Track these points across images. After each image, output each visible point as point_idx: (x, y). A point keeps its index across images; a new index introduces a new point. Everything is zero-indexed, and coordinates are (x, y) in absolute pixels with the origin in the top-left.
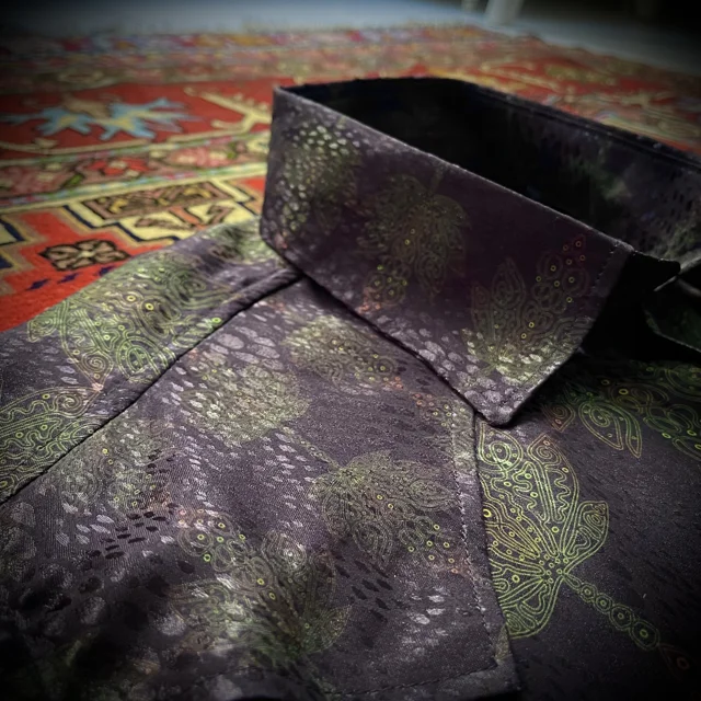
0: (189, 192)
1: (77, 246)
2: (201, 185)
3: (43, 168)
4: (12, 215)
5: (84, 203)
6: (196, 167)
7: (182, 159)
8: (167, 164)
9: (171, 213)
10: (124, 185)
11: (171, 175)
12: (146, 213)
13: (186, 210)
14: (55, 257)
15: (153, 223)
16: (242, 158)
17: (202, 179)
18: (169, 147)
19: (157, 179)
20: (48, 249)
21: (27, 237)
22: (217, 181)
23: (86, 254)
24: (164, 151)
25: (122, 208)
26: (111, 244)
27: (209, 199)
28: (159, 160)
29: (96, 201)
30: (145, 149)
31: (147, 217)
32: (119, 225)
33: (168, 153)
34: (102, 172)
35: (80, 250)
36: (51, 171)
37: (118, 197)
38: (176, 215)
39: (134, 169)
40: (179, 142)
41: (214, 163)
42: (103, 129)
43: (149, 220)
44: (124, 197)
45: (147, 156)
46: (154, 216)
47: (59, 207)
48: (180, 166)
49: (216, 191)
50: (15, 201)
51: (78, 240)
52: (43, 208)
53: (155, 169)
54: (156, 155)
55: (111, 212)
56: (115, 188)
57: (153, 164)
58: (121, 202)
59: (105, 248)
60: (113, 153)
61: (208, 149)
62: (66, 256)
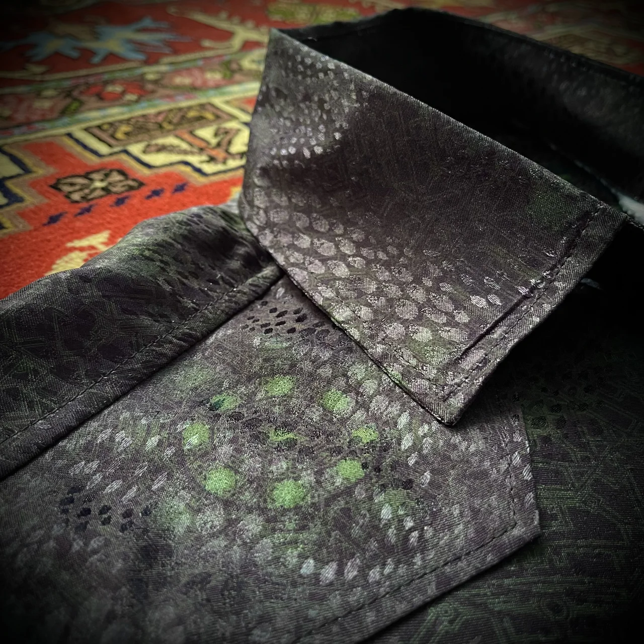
0: (192, 114)
1: (87, 176)
2: (202, 106)
3: (38, 95)
4: (15, 144)
5: (87, 130)
6: (193, 89)
7: (178, 80)
8: (164, 87)
9: (177, 136)
10: (125, 109)
11: (169, 97)
12: (152, 137)
13: (191, 133)
14: (66, 189)
15: (162, 149)
16: (238, 77)
17: (203, 100)
18: (163, 68)
19: (157, 102)
20: (58, 180)
21: (35, 169)
22: (218, 101)
23: (98, 184)
24: (158, 72)
25: (127, 134)
26: (122, 172)
27: (213, 121)
28: (156, 82)
29: (99, 127)
30: (139, 72)
31: (154, 142)
32: (126, 152)
33: (163, 75)
34: (100, 97)
35: (91, 180)
36: (46, 98)
37: (121, 122)
38: (183, 140)
39: (132, 93)
40: (171, 64)
41: (211, 83)
42: (93, 53)
43: (156, 145)
44: (128, 121)
45: (142, 79)
46: (161, 141)
47: (61, 135)
48: (178, 88)
49: (220, 113)
50: (16, 131)
51: (88, 170)
52: (46, 137)
53: (153, 92)
54: (151, 77)
55: (117, 139)
56: (115, 113)
57: (150, 87)
58: (124, 128)
59: (116, 177)
60: (106, 77)
61: (202, 70)
62: (77, 187)
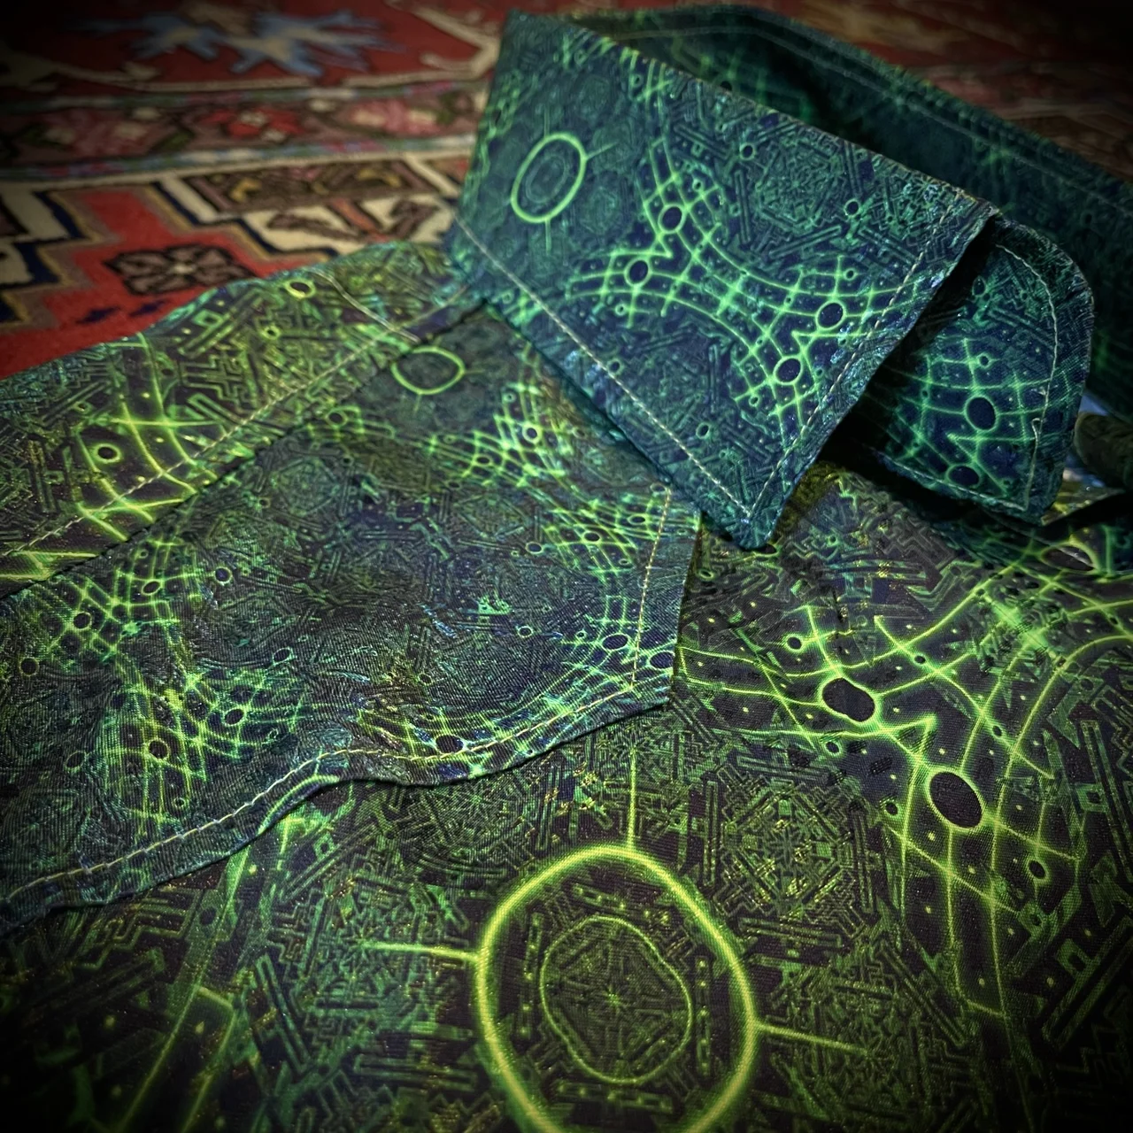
0: (366, 174)
1: (168, 254)
2: (387, 165)
3: (127, 115)
4: (69, 192)
5: (188, 181)
6: (381, 135)
7: (363, 117)
8: (336, 125)
9: (330, 208)
10: (258, 154)
11: (338, 144)
12: (293, 204)
13: (357, 205)
14: (130, 270)
15: (299, 224)
16: (461, 122)
17: (391, 155)
18: (345, 94)
19: (315, 149)
20: (121, 256)
21: (89, 233)
22: (414, 159)
23: (181, 269)
24: (331, 100)
25: (250, 194)
26: (225, 253)
27: (397, 190)
28: (324, 116)
29: (208, 178)
30: (304, 94)
31: (290, 212)
32: (243, 224)
33: (341, 104)
34: (225, 130)
35: (173, 261)
36: (139, 121)
37: (245, 174)
38: (338, 213)
39: (279, 128)
40: (360, 88)
41: (414, 129)
42: (238, 55)
43: (293, 217)
44: (253, 175)
45: (304, 108)
46: (301, 212)
47: (145, 184)
48: (357, 130)
49: (411, 178)
50: (74, 170)
51: (170, 244)
52: (117, 185)
53: (315, 131)
54: (319, 106)
55: (234, 202)
56: (241, 157)
57: (312, 122)
58: (247, 184)
59: (214, 258)
60: (247, 97)
61: (407, 104)
62: (147, 270)
